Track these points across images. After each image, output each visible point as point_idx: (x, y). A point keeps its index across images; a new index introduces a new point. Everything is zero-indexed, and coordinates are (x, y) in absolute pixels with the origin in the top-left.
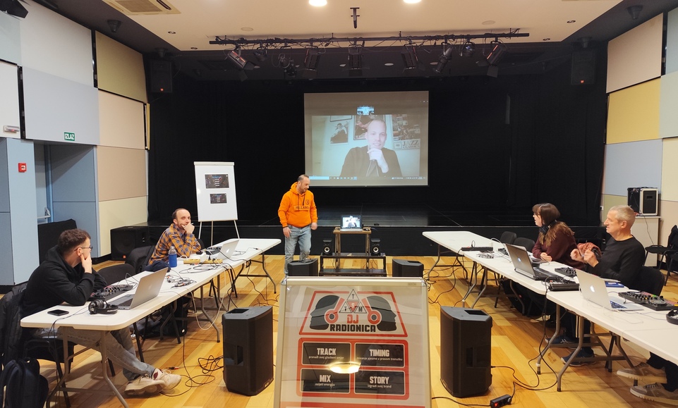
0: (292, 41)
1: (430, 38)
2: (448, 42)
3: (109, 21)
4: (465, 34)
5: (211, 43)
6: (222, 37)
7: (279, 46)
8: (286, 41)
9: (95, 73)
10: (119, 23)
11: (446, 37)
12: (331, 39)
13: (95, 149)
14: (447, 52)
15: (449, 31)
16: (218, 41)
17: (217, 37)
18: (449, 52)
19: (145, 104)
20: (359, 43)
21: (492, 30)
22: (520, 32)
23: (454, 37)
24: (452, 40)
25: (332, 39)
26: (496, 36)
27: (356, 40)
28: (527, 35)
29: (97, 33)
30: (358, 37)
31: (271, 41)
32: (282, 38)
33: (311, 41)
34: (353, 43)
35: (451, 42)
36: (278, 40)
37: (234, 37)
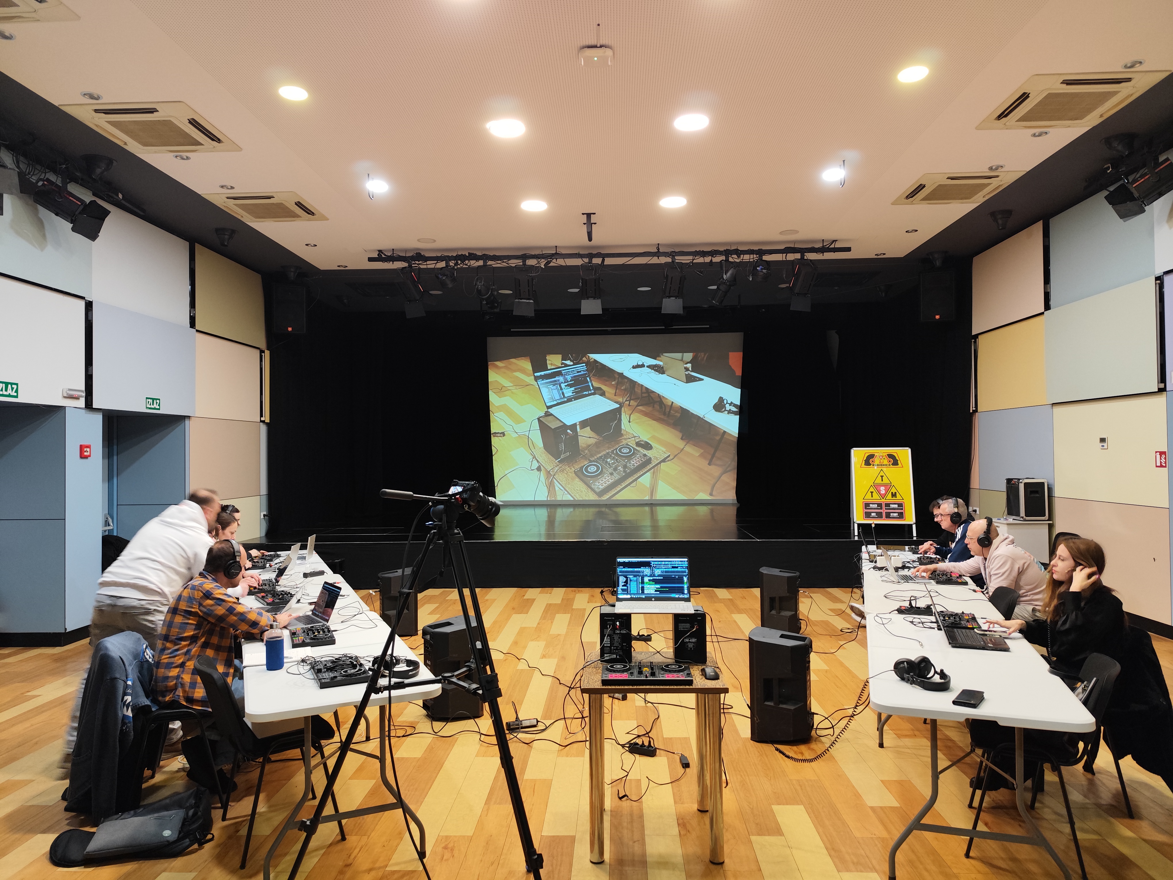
0: (495, 258)
1: (703, 254)
2: (731, 259)
3: (217, 230)
4: (756, 248)
5: (371, 259)
6: (388, 251)
7: (474, 263)
8: (485, 257)
9: (193, 305)
10: (233, 232)
11: (727, 253)
12: (553, 255)
13: (187, 421)
14: (729, 274)
15: (731, 244)
16: (381, 256)
17: (380, 251)
18: (732, 274)
19: (262, 352)
20: (597, 261)
21: (795, 242)
22: (838, 245)
23: (738, 253)
24: (735, 256)
25: (557, 255)
26: (802, 251)
27: (591, 256)
28: (848, 249)
29: (198, 246)
30: (595, 252)
31: (462, 258)
32: (479, 253)
33: (524, 257)
34: (586, 260)
35: (733, 258)
36: (473, 256)
37: (406, 251)
